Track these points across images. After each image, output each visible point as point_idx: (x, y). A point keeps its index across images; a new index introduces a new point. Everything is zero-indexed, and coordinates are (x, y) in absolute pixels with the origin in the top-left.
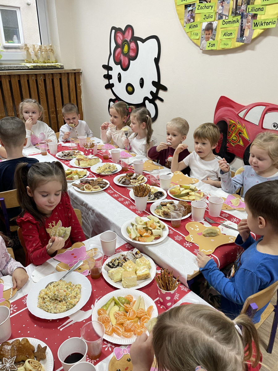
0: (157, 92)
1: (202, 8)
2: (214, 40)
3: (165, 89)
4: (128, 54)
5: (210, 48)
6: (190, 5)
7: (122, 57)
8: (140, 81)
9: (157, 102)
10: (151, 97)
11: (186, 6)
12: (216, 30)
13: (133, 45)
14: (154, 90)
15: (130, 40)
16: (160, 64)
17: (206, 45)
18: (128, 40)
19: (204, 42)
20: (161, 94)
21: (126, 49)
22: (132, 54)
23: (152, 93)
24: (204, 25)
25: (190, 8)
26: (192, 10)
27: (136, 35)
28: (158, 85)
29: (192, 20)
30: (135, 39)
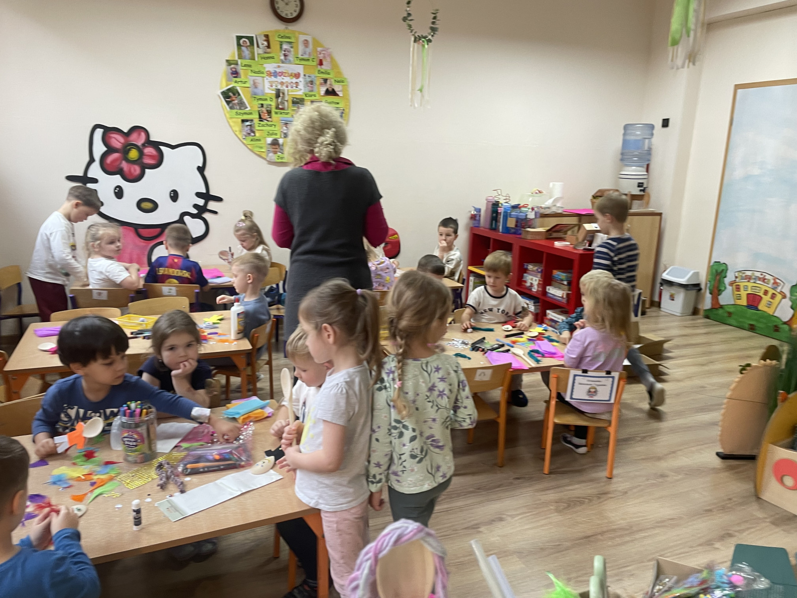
0: (206, 204)
1: (263, 126)
2: (282, 153)
3: (219, 199)
4: (140, 161)
5: (280, 161)
6: (247, 121)
7: (124, 165)
8: (171, 194)
9: (206, 216)
10: (195, 211)
11: (243, 121)
12: (282, 145)
13: (149, 150)
14: (201, 202)
15: (143, 145)
16: (206, 173)
17: (273, 157)
18: (140, 144)
19: (271, 154)
20: (212, 205)
21: (133, 154)
22: (147, 161)
23: (196, 206)
24: (269, 140)
25: (248, 123)
26: (250, 125)
27: (152, 139)
28: (207, 196)
29: (252, 134)
30: (156, 145)
